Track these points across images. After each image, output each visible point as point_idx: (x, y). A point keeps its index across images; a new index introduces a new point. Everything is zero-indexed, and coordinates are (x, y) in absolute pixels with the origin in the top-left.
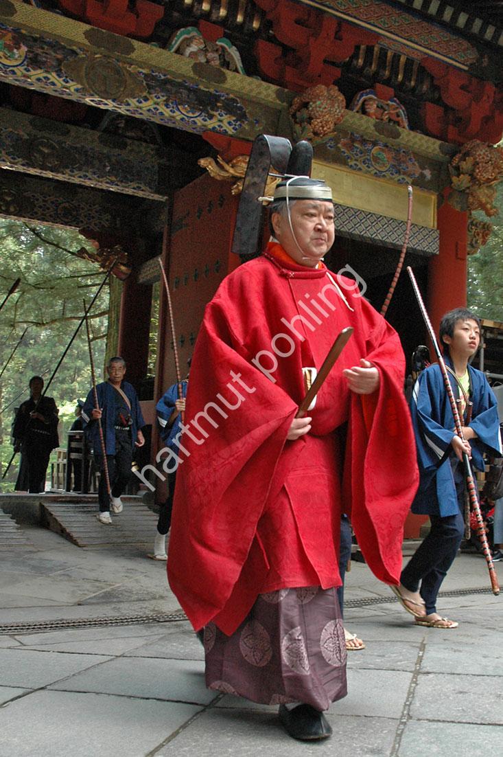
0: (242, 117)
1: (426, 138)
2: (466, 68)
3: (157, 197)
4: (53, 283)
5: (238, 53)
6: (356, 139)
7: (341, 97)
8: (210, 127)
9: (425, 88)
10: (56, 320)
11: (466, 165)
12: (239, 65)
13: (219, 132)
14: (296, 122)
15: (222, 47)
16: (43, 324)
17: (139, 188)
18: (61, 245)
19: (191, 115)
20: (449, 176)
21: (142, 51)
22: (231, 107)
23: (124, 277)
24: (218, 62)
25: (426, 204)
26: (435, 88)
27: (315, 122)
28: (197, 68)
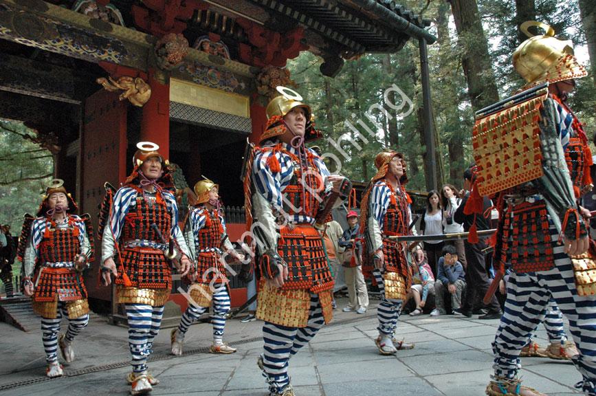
0: (124, 52)
1: (241, 64)
2: (263, 24)
3: (74, 102)
4: (12, 157)
5: (120, 13)
6: (197, 65)
7: (186, 41)
8: (103, 59)
9: (239, 35)
10: (16, 181)
11: (265, 80)
12: (121, 21)
13: (109, 62)
14: (159, 56)
15: (110, 9)
16: (7, 184)
17: (61, 96)
18: (17, 131)
19: (90, 51)
20: (256, 86)
21: (54, 10)
22: (116, 46)
23: (57, 153)
24: (107, 19)
25: (243, 103)
26: (245, 35)
27: (170, 56)
28: (93, 22)
